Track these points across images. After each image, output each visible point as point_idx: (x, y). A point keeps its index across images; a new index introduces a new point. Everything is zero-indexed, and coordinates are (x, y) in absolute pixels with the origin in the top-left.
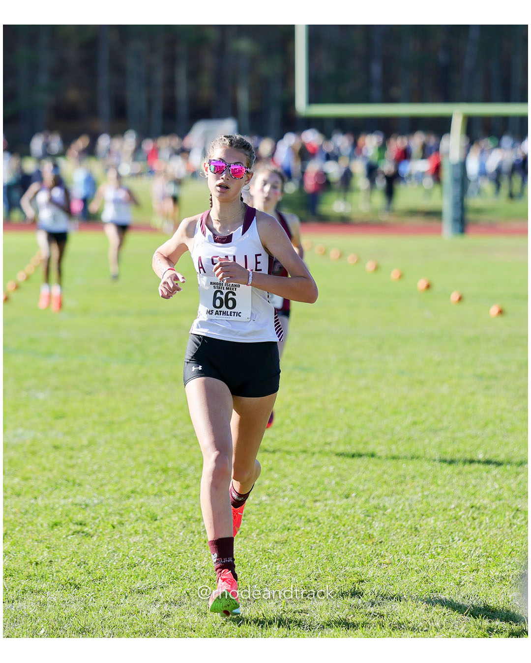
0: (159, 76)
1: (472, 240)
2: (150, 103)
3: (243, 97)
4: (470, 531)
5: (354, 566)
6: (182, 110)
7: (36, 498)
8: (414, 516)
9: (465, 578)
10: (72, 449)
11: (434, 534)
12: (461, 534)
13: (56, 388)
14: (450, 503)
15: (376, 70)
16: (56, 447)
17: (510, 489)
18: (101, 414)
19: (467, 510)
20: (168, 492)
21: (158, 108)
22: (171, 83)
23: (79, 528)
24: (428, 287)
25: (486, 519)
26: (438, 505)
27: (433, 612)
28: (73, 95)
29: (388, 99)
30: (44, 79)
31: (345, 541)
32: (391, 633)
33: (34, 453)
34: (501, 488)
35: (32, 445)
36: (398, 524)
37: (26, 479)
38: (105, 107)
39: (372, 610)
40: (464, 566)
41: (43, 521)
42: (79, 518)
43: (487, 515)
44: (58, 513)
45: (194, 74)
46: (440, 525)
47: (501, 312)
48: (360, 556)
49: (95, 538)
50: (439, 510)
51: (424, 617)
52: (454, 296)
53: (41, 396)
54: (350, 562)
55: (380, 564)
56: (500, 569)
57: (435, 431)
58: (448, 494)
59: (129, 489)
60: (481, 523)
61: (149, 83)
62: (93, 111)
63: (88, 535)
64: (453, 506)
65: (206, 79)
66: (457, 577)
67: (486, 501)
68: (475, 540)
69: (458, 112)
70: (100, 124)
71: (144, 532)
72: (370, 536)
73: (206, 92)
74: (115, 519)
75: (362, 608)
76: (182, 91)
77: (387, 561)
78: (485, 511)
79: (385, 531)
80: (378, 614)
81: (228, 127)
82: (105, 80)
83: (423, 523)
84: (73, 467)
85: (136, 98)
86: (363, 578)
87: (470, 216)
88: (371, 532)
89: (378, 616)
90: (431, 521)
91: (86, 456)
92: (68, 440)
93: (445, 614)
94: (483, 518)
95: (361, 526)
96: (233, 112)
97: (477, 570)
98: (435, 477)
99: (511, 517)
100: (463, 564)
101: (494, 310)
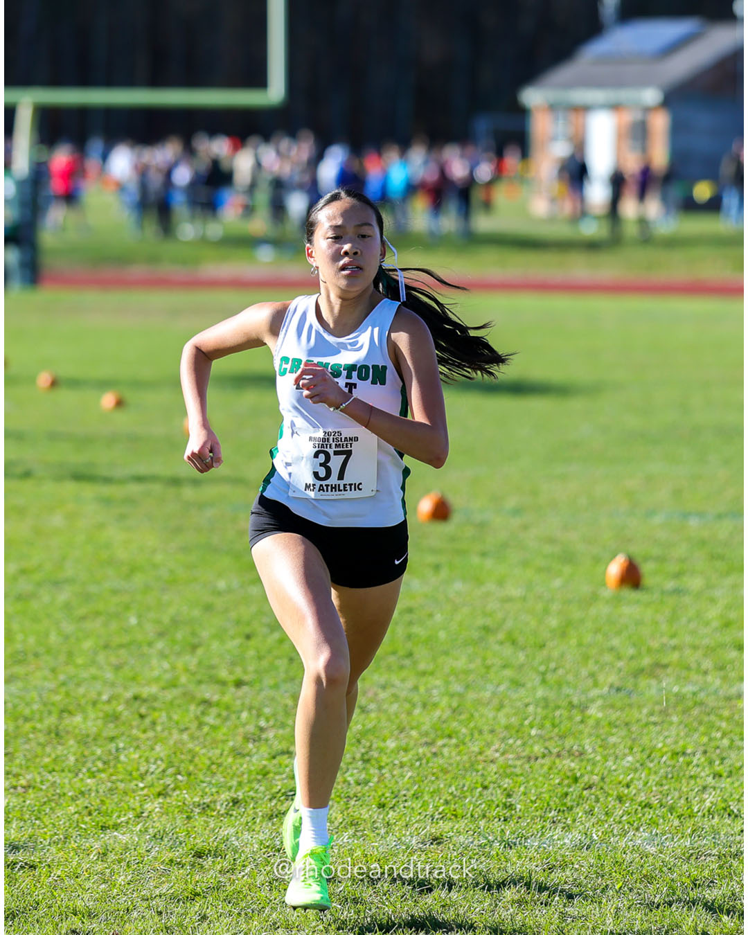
14: (100, 694)
17: (187, 670)
19: (127, 702)
25: (162, 717)
26: (84, 696)
34: (174, 668)
36: (28, 726)
40: (142, 789)
43: (161, 710)
47: (120, 403)
50: (87, 702)
52: (43, 379)
57: (57, 584)
58: (95, 678)
60: (154, 723)
64: (105, 697)
67: (154, 689)
69: (25, 101)
77: (23, 782)
78: (156, 704)
83: (66, 723)
90: (78, 719)
94: (156, 714)
98: (70, 654)
99: (199, 713)
100: (141, 785)
101: (107, 401)
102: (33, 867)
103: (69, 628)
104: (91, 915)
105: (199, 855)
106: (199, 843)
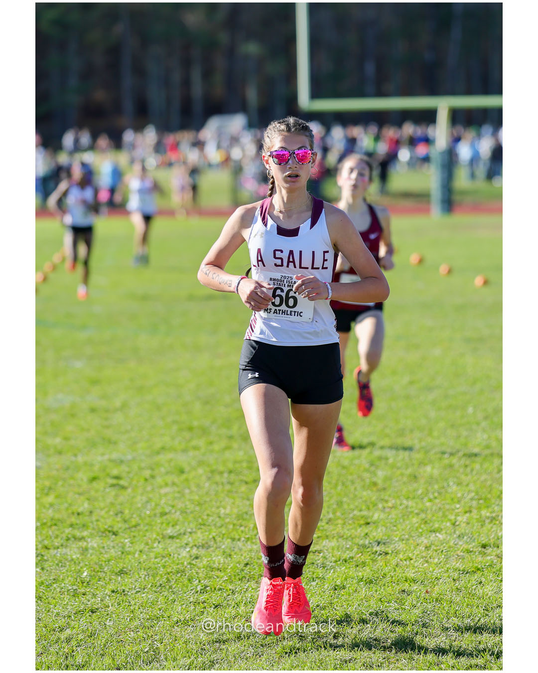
0: (177, 77)
1: (458, 218)
2: (169, 101)
3: (252, 95)
4: (463, 477)
5: (361, 510)
6: (198, 107)
7: (76, 456)
8: (413, 465)
9: (459, 518)
11: (431, 480)
12: (455, 480)
13: (91, 358)
15: (370, 68)
16: (93, 410)
18: (132, 380)
20: (194, 448)
21: (176, 105)
22: (186, 83)
23: (114, 481)
24: (421, 261)
25: (477, 466)
27: (432, 549)
28: (100, 95)
29: (380, 93)
30: (73, 81)
31: (352, 488)
32: (395, 568)
33: (73, 416)
36: (399, 472)
37: (67, 439)
38: (128, 105)
39: (378, 549)
41: (83, 476)
42: (115, 472)
44: (96, 468)
45: (207, 75)
46: (436, 472)
47: (486, 282)
48: (365, 501)
49: (129, 490)
51: (424, 554)
52: (443, 269)
53: (78, 365)
54: (357, 507)
55: (384, 508)
56: (490, 510)
57: (429, 389)
60: (472, 470)
61: (167, 83)
62: (117, 109)
63: (123, 488)
65: (219, 79)
66: (453, 518)
68: (467, 485)
69: (443, 105)
70: (124, 120)
71: (174, 484)
72: (375, 484)
73: (219, 90)
74: (147, 473)
75: (369, 547)
76: (197, 89)
77: (390, 505)
79: (387, 479)
80: (383, 552)
81: (239, 121)
82: (128, 81)
83: (421, 471)
84: (108, 427)
85: (156, 96)
86: (369, 520)
87: (456, 198)
88: (375, 479)
89: (384, 554)
90: (429, 469)
91: (119, 418)
93: (442, 551)
95: (366, 475)
96: (243, 108)
97: (470, 512)
98: (430, 430)
101: (478, 281)
102: (387, 554)
103: (433, 414)
104: (414, 581)
105: (484, 546)
106: (484, 540)
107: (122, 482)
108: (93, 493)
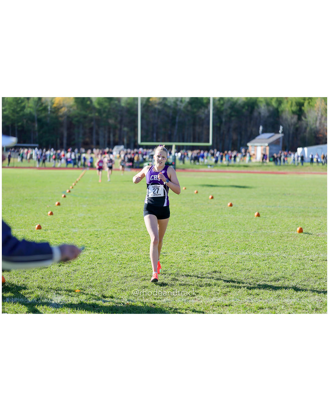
0: (107, 136)
2: (104, 141)
3: (125, 141)
6: (112, 143)
7: (86, 229)
10: (93, 218)
13: (88, 205)
15: (155, 135)
16: (89, 218)
18: (98, 210)
20: (116, 228)
21: (106, 143)
22: (109, 137)
23: (96, 236)
28: (87, 140)
29: (157, 141)
30: (81, 136)
33: (84, 219)
35: (84, 217)
37: (83, 225)
38: (94, 142)
41: (88, 234)
42: (96, 233)
44: (91, 232)
45: (114, 135)
49: (100, 238)
53: (85, 206)
59: (107, 227)
61: (104, 137)
62: (92, 143)
63: (98, 237)
65: (117, 136)
69: (174, 144)
70: (93, 146)
71: (111, 237)
73: (117, 139)
74: (104, 234)
76: (112, 139)
81: (122, 147)
82: (94, 137)
84: (94, 222)
85: (101, 140)
91: (96, 220)
92: (92, 216)
96: (123, 144)
107: (98, 236)
108: (91, 238)
